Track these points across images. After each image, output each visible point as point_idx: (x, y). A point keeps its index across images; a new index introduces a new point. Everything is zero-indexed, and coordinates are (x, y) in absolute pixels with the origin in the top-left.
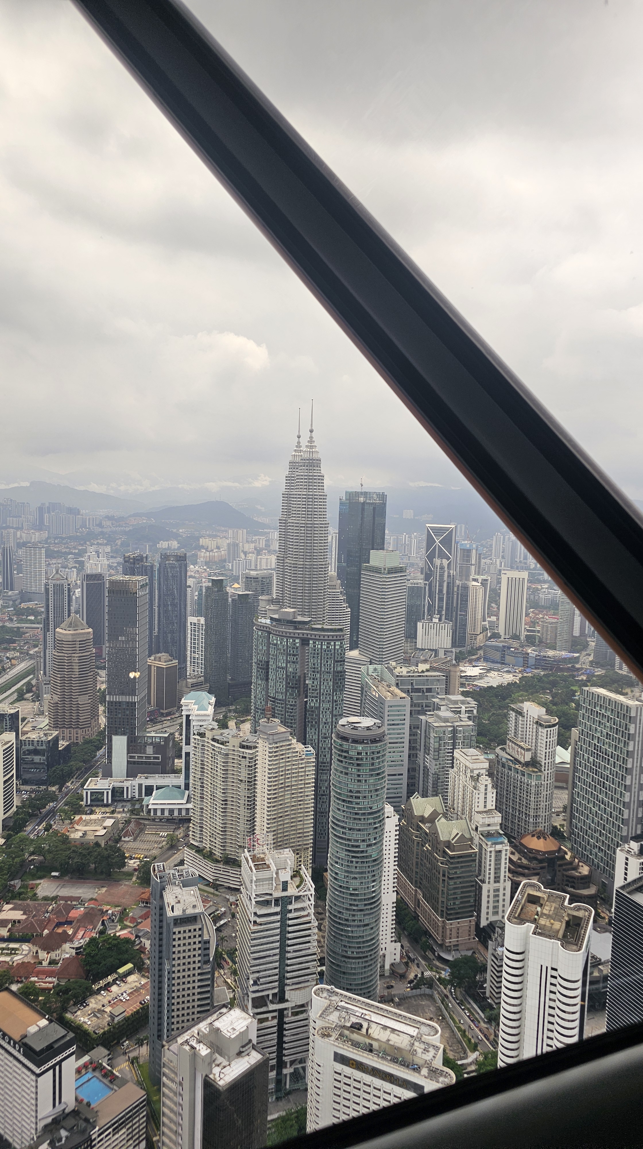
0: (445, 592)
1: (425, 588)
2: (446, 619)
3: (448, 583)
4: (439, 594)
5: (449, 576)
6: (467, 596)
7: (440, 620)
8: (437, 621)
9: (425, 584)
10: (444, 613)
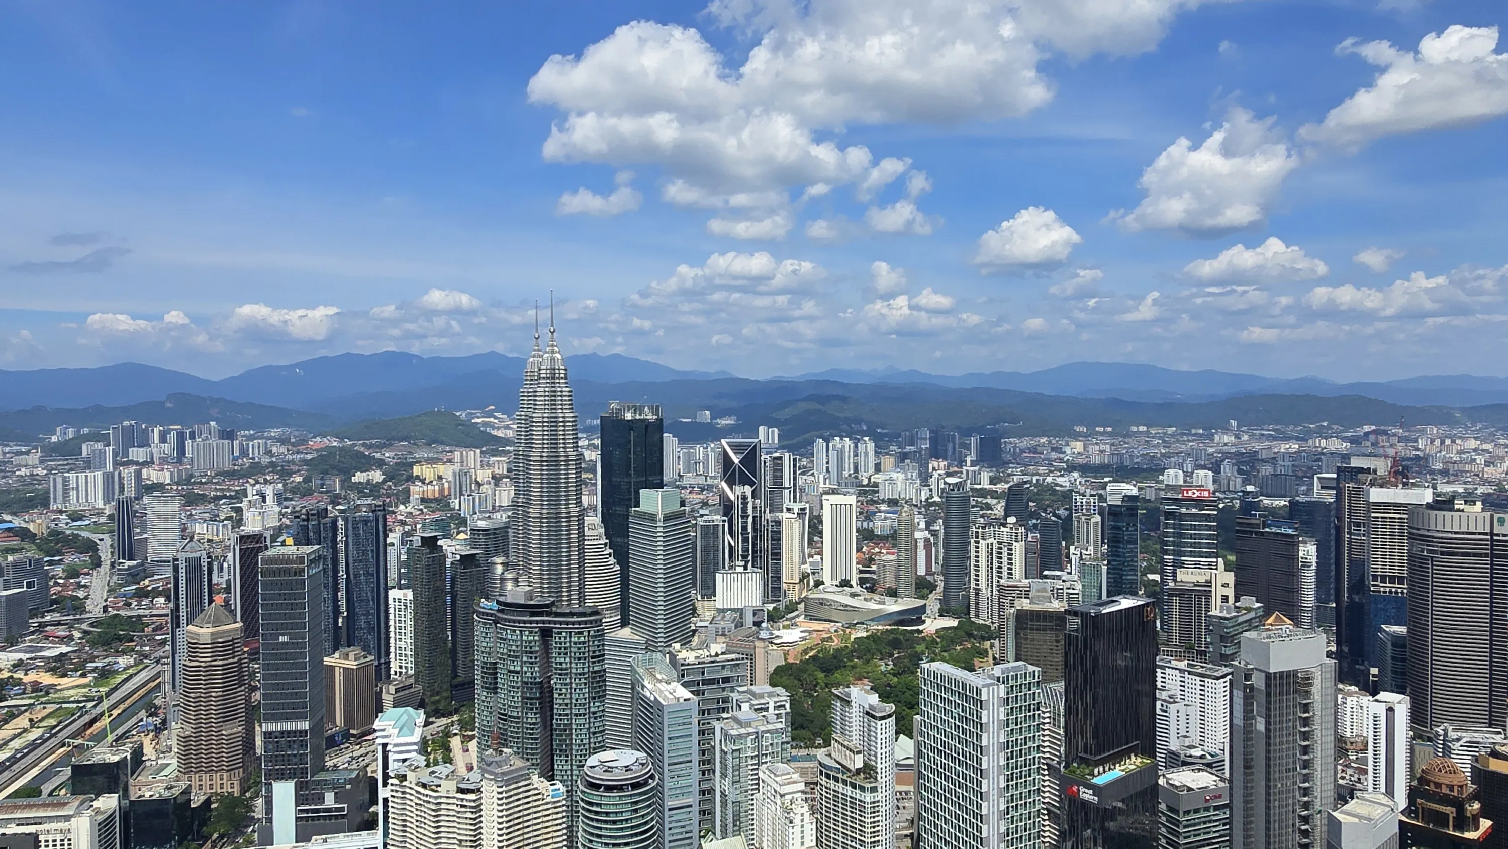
0: (750, 530)
1: (724, 526)
2: (753, 566)
3: (754, 517)
4: (742, 534)
5: (754, 508)
6: (779, 532)
7: (746, 568)
8: (741, 569)
9: (724, 521)
10: (750, 558)
